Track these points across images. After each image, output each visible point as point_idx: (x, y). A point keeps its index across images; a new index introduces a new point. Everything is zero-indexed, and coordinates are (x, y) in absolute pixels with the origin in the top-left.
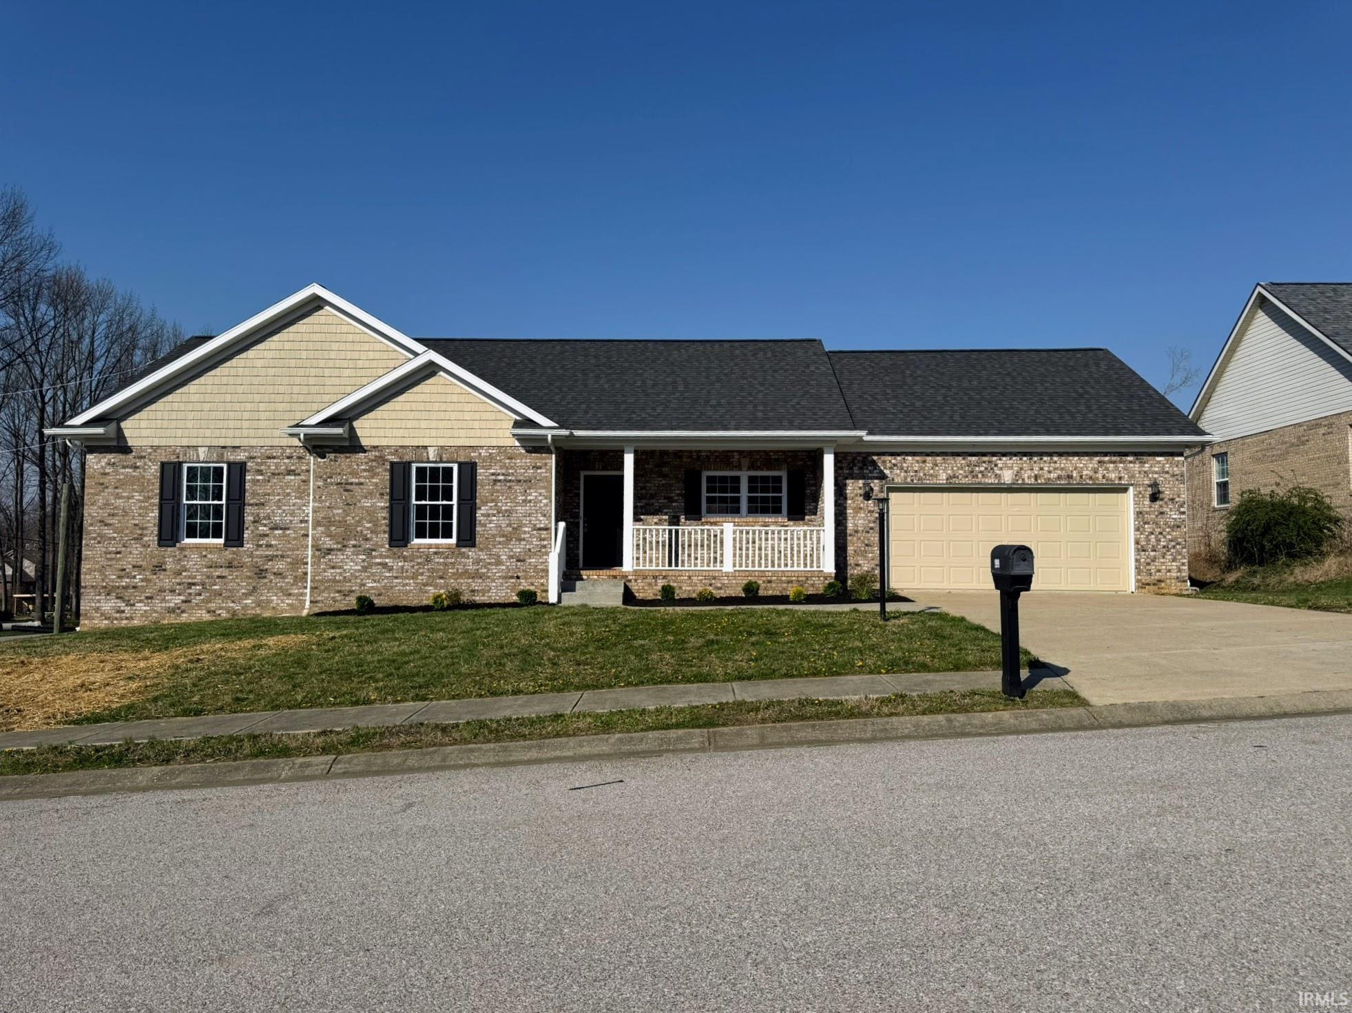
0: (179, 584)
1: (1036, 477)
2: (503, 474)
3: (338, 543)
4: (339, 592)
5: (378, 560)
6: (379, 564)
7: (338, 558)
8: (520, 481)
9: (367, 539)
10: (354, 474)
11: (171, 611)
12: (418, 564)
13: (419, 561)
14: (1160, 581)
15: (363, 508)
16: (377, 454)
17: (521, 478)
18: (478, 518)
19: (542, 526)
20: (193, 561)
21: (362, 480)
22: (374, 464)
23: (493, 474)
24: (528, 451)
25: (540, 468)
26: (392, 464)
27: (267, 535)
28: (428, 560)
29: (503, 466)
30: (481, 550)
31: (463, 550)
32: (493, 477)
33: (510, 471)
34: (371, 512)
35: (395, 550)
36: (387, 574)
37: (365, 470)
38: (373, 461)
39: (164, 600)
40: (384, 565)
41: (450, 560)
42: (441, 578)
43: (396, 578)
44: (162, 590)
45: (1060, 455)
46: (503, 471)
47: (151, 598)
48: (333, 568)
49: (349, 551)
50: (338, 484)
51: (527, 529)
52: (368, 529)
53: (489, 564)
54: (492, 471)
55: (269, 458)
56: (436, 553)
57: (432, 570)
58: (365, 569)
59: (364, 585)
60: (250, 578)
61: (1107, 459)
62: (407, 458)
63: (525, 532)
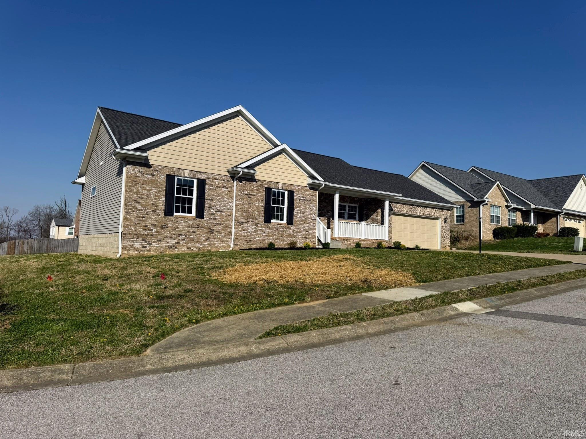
0: (174, 234)
1: (424, 214)
2: (302, 197)
3: (246, 220)
4: (246, 241)
5: (260, 228)
6: (261, 230)
7: (245, 226)
8: (307, 200)
9: (256, 219)
10: (252, 191)
11: (170, 247)
12: (275, 230)
13: (274, 229)
14: (445, 246)
15: (255, 205)
16: (261, 183)
17: (308, 199)
18: (294, 214)
19: (314, 218)
20: (181, 224)
21: (255, 194)
22: (260, 187)
23: (299, 197)
24: (310, 189)
25: (314, 196)
26: (266, 188)
27: (214, 214)
28: (277, 229)
29: (302, 194)
30: (295, 226)
31: (289, 226)
32: (299, 198)
33: (305, 196)
34: (258, 207)
35: (266, 224)
36: (263, 234)
37: (256, 190)
38: (259, 186)
39: (166, 242)
40: (262, 230)
41: (285, 230)
42: (282, 237)
43: (266, 236)
44: (166, 237)
45: (428, 207)
46: (303, 196)
47: (160, 241)
48: (244, 230)
49: (250, 223)
50: (247, 194)
51: (309, 219)
52: (257, 215)
53: (298, 232)
54: (299, 195)
55: (215, 179)
56: (280, 227)
57: (279, 234)
58: (255, 231)
59: (255, 238)
60: (206, 233)
61: (437, 210)
62: (271, 187)
63: (309, 220)
